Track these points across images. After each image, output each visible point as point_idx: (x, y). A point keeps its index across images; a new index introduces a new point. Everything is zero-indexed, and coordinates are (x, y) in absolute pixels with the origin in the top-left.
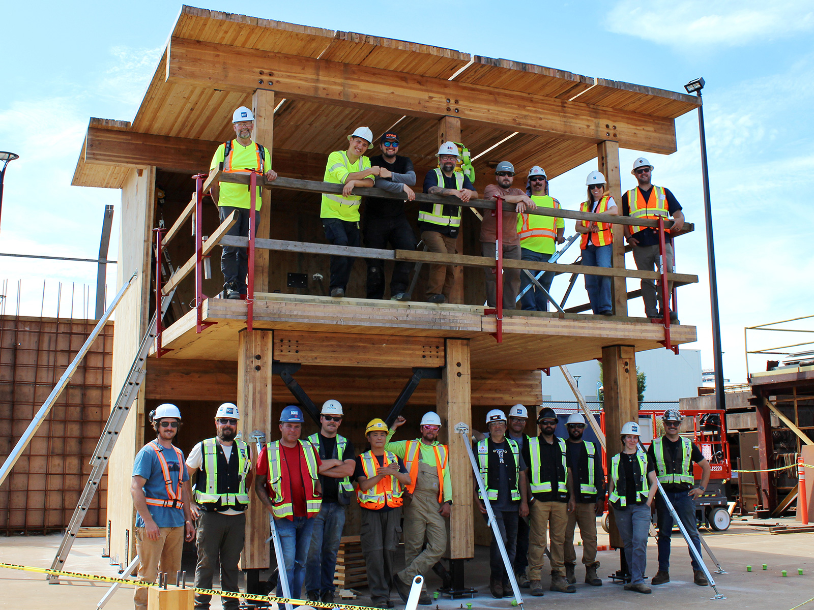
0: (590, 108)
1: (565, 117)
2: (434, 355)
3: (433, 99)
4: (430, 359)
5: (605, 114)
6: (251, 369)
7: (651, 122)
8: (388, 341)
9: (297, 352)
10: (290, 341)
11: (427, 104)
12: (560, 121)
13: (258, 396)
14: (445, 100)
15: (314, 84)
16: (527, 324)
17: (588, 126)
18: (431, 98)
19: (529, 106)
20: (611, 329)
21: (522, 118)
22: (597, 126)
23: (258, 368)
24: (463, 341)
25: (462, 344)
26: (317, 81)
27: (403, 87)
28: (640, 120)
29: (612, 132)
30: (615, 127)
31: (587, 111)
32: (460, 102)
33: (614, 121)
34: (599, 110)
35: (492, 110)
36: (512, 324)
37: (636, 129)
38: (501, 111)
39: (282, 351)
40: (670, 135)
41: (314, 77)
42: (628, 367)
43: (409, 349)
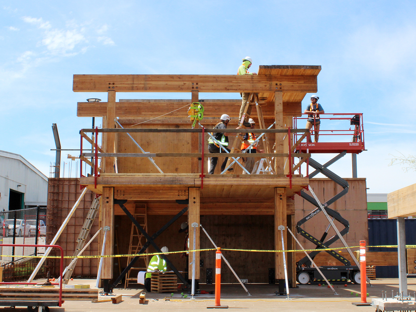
0: (267, 77)
1: (253, 83)
2: (183, 195)
3: (186, 84)
4: (182, 196)
5: (276, 79)
6: (105, 202)
7: (302, 79)
8: (162, 189)
9: (124, 195)
10: (121, 191)
11: (183, 87)
12: (250, 85)
13: (107, 212)
14: (191, 84)
15: (132, 86)
16: (216, 181)
17: (266, 86)
18: (185, 84)
19: (234, 81)
20: (260, 181)
21: (230, 87)
22: (271, 85)
23: (108, 202)
24: (196, 188)
25: (196, 190)
26: (133, 84)
27: (171, 81)
28: (296, 79)
29: (279, 87)
30: (280, 84)
31: (266, 78)
32: (199, 84)
33: (280, 81)
34: (272, 77)
35: (214, 85)
36: (209, 181)
37: (293, 83)
38: (219, 85)
39: (117, 195)
40: (314, 83)
41: (132, 82)
42: (282, 197)
43: (172, 192)
